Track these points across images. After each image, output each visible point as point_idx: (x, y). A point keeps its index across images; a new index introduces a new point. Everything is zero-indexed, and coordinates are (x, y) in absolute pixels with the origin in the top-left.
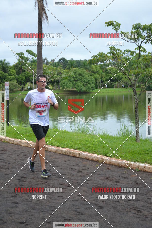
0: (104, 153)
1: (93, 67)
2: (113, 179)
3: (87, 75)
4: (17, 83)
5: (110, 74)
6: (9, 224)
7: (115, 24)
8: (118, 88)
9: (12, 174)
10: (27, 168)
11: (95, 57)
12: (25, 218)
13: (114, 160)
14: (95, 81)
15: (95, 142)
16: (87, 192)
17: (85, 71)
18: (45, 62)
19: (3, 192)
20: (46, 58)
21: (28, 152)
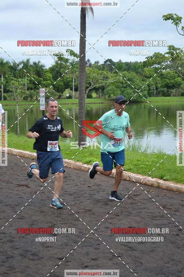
0: (160, 175)
1: (146, 71)
2: (171, 207)
3: (138, 81)
4: (53, 89)
5: (166, 80)
6: (46, 260)
7: (175, 18)
8: (176, 96)
9: (48, 199)
10: (67, 193)
11: (149, 58)
12: (65, 253)
13: (172, 185)
14: (148, 87)
15: (149, 162)
16: (140, 222)
17: (136, 75)
18: (88, 65)
19: (38, 221)
20: (88, 59)
21: (68, 174)
